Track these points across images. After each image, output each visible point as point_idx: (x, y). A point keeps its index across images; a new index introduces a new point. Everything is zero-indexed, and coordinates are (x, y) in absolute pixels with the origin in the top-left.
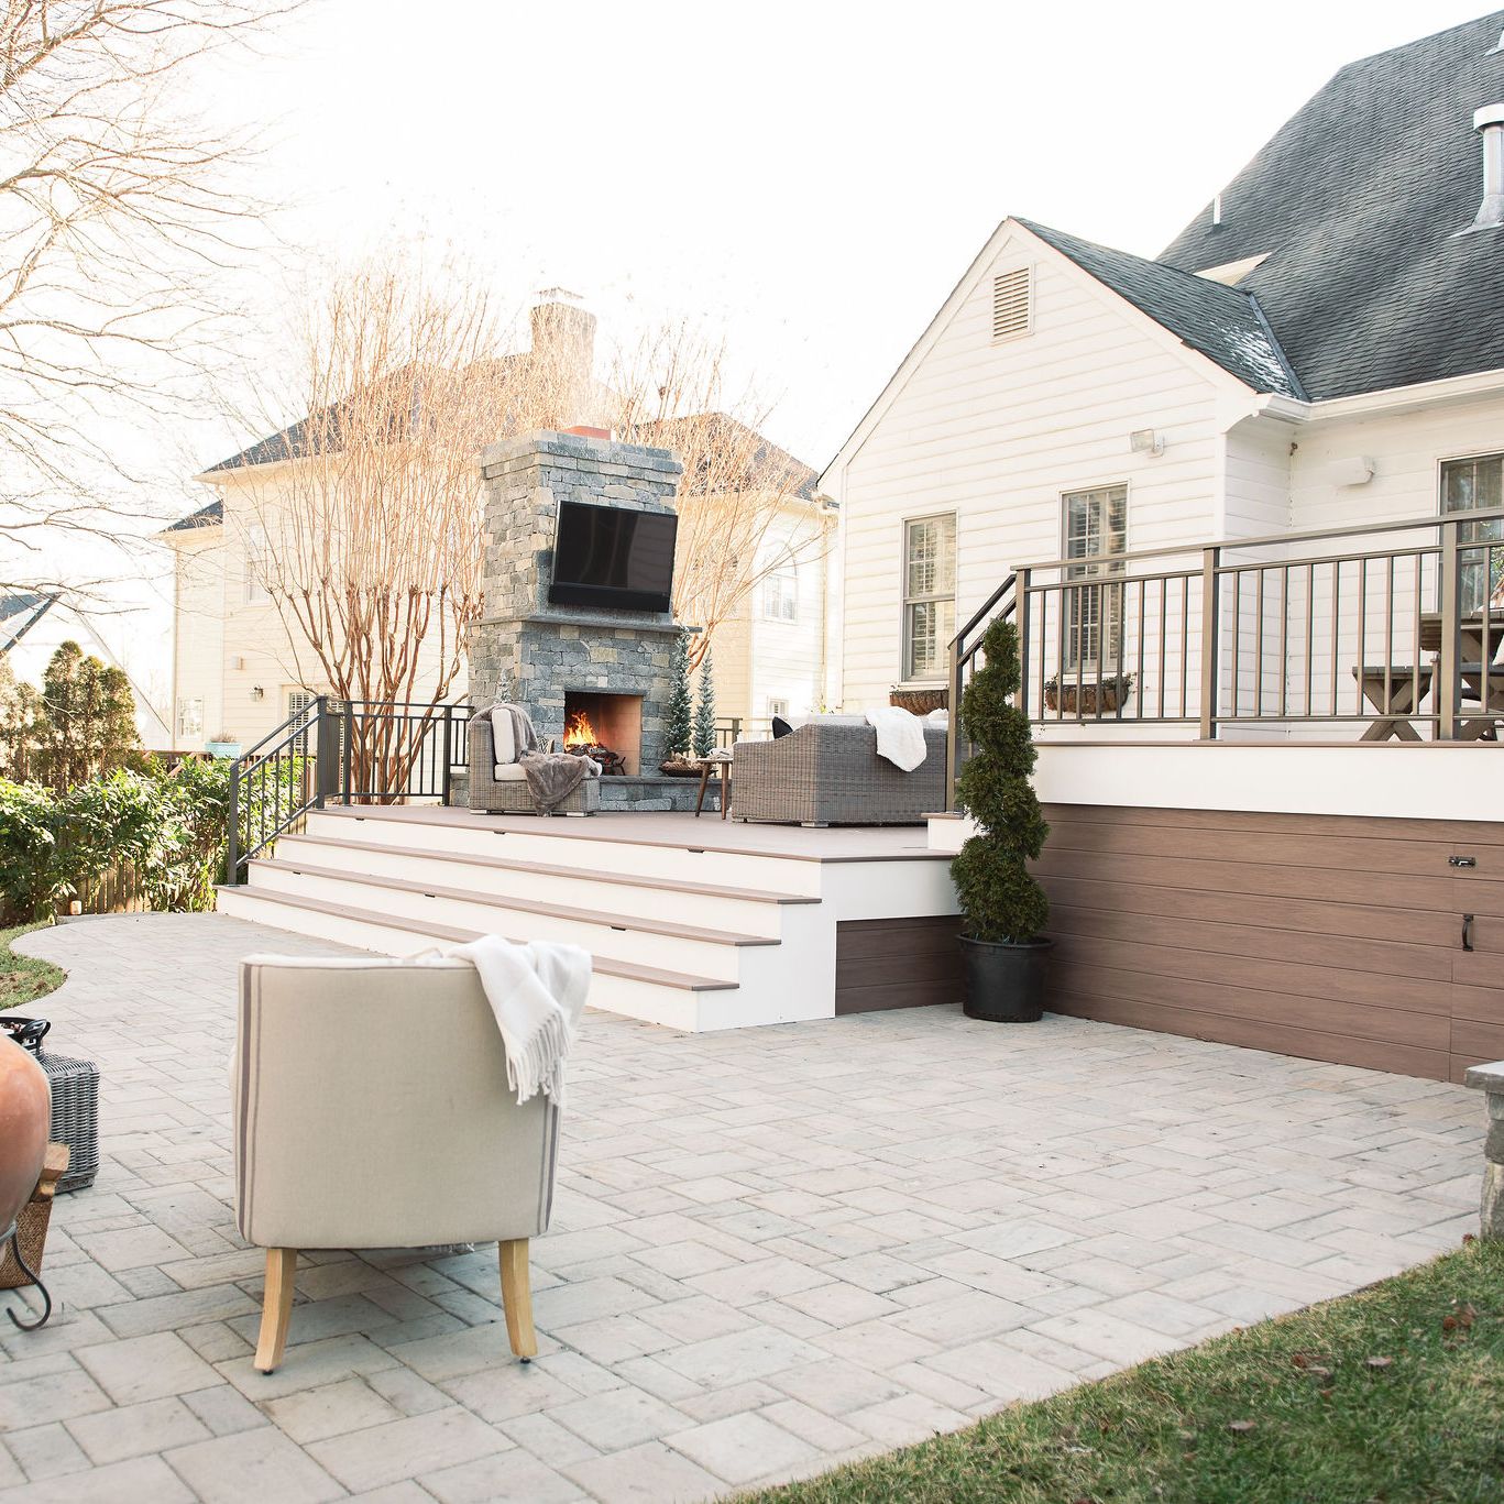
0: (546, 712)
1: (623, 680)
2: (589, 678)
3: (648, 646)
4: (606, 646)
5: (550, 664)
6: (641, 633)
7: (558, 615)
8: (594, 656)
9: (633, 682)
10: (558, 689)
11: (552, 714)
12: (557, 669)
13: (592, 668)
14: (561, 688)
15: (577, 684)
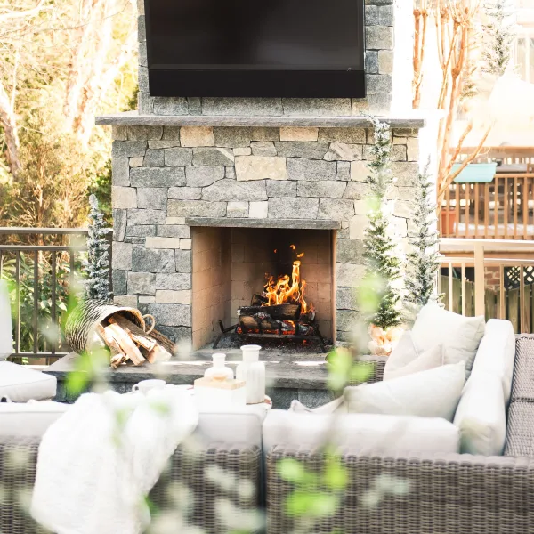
0: (158, 259)
1: (296, 207)
2: (232, 206)
3: (342, 149)
4: (265, 153)
5: (164, 185)
6: (328, 132)
7: (171, 112)
8: (243, 170)
9: (315, 208)
10: (177, 221)
11: (169, 261)
12: (175, 192)
13: (237, 189)
14: (183, 221)
15: (213, 213)
